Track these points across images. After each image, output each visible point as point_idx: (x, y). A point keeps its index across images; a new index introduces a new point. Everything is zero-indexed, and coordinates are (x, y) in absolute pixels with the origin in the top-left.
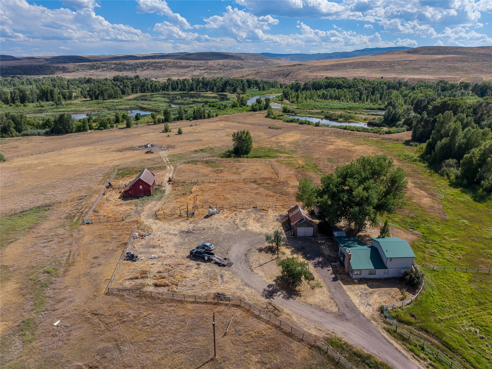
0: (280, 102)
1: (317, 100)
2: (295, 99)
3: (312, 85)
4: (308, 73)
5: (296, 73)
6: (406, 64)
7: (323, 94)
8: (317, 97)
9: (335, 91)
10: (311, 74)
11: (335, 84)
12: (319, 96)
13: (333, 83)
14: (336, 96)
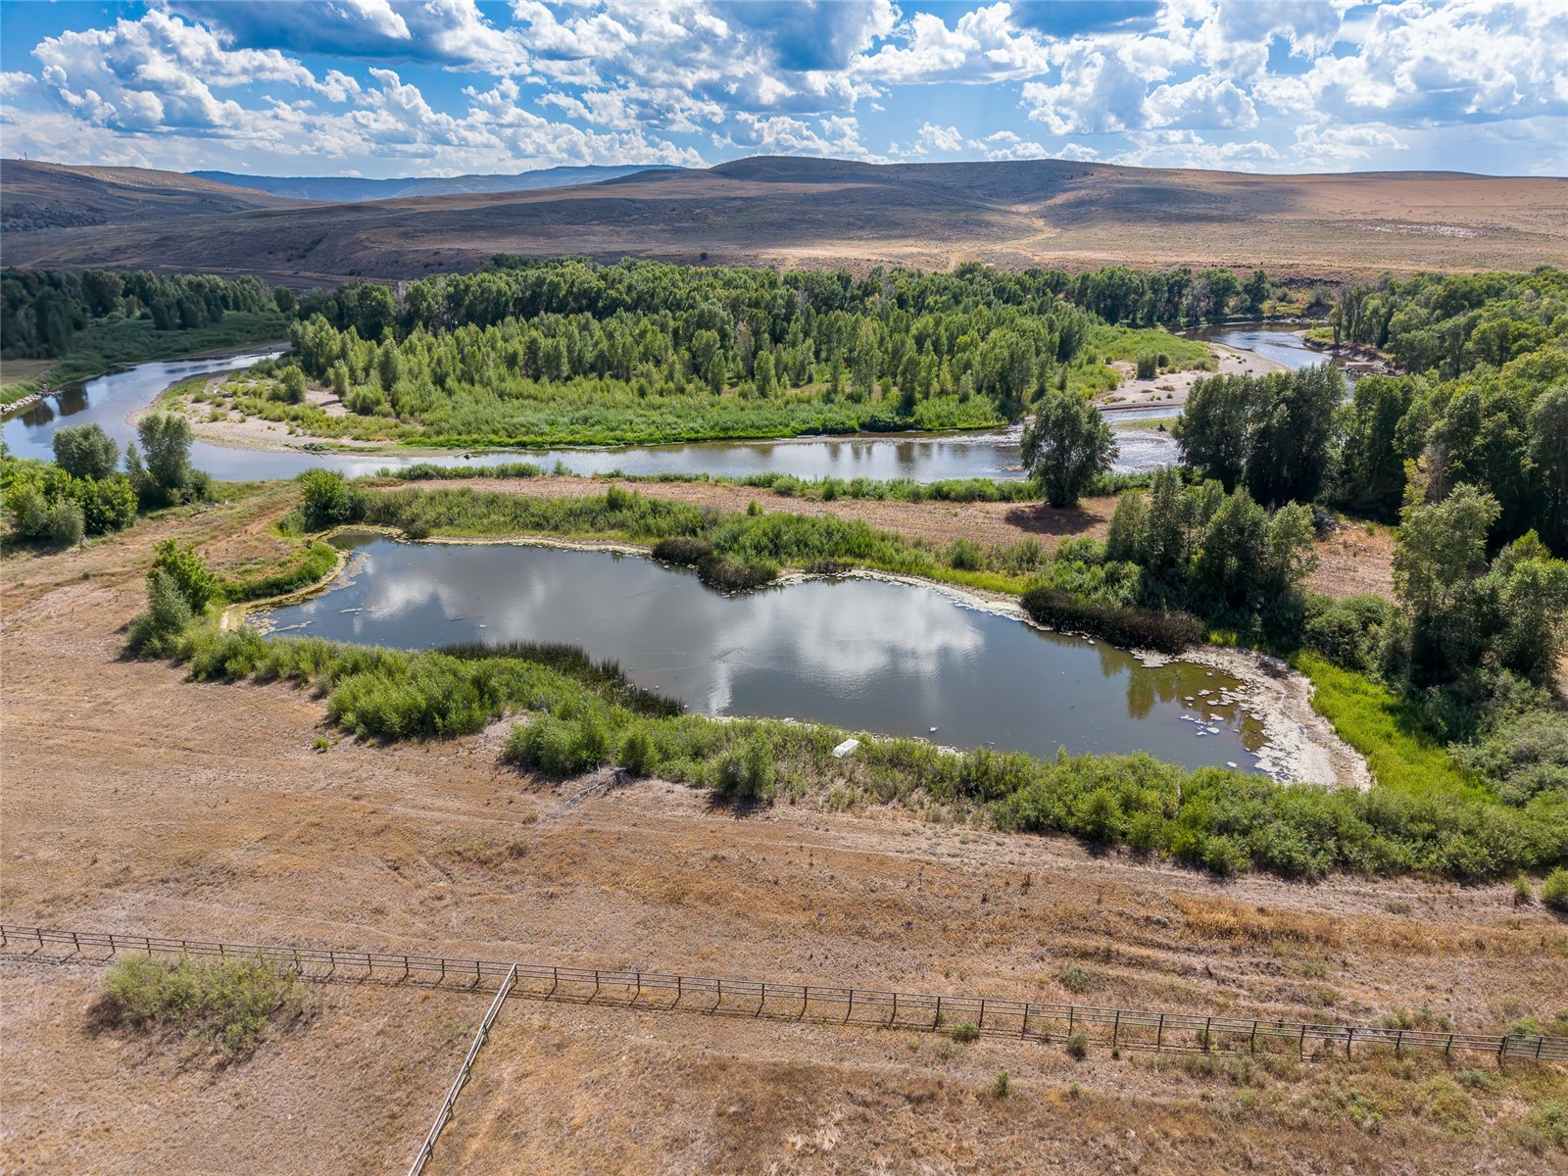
0: (280, 408)
1: (510, 385)
2: (371, 389)
3: (450, 298)
4: (396, 241)
5: (343, 243)
6: (739, 210)
7: (532, 348)
8: (503, 370)
9: (584, 327)
10: (409, 245)
11: (564, 288)
12: (511, 361)
13: (555, 287)
14: (601, 356)
